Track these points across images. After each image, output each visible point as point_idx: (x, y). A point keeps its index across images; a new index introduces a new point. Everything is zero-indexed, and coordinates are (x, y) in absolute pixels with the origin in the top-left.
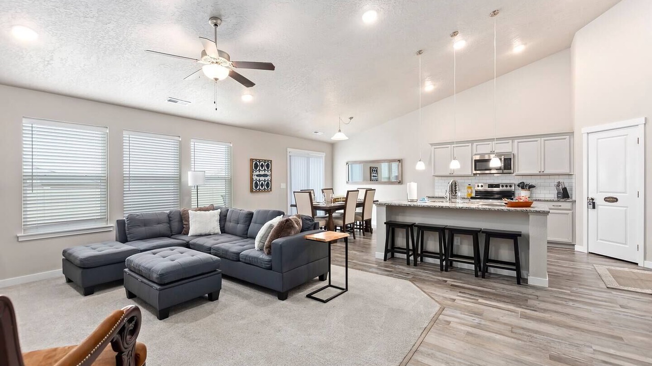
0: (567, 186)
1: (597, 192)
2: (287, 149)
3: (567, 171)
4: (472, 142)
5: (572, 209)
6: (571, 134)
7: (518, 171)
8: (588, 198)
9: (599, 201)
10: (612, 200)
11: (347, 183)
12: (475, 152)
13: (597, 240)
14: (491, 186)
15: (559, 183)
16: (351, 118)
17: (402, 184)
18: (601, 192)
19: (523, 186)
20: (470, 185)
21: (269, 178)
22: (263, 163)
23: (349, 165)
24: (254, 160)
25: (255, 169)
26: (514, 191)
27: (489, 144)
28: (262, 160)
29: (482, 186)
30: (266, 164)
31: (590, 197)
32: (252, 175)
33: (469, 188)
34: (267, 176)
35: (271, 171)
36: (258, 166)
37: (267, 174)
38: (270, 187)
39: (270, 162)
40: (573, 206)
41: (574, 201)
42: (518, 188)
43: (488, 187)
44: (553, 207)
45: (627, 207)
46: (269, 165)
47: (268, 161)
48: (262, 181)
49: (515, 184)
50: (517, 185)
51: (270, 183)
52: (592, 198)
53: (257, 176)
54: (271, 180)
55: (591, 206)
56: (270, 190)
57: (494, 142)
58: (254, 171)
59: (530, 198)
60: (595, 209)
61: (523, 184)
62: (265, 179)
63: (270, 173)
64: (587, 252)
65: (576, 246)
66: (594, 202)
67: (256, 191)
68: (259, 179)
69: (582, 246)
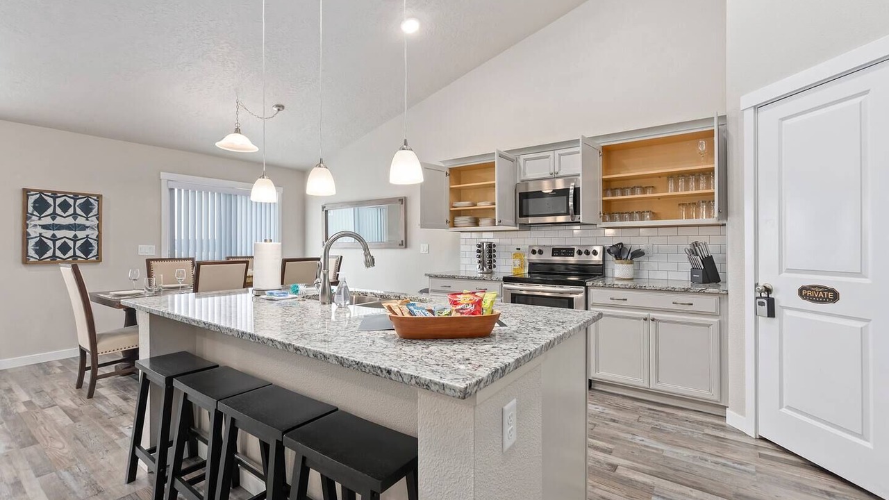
0: (712, 250)
1: (780, 272)
2: (159, 174)
4: (516, 153)
5: (720, 312)
8: (756, 285)
9: (786, 297)
12: (521, 177)
13: (781, 407)
14: (557, 252)
15: (696, 244)
16: (280, 107)
17: (406, 247)
18: (789, 270)
19: (618, 252)
20: (519, 249)
21: (93, 234)
22: (68, 199)
23: (326, 211)
24: (32, 193)
25: (36, 213)
26: (602, 263)
27: (547, 157)
28: (66, 194)
29: (541, 252)
30: (79, 202)
31: (761, 284)
32: (28, 224)
33: (516, 256)
34: (83, 228)
35: (98, 219)
36: (48, 206)
37: (84, 225)
38: (94, 252)
39: (95, 198)
40: (722, 305)
41: (724, 292)
42: (610, 257)
43: (553, 255)
44: (675, 307)
45: (869, 321)
46: (92, 204)
47: (88, 196)
48: (65, 239)
49: (604, 249)
50: (609, 251)
51: (94, 244)
52: (767, 286)
53: (45, 227)
54: (97, 237)
55: (765, 308)
56: (94, 258)
57: (557, 152)
58: (34, 217)
59: (635, 280)
60: (774, 317)
61: (619, 247)
62: (75, 236)
63: (93, 221)
64: (756, 435)
65: (729, 413)
66: (773, 300)
67: (40, 262)
68: (54, 236)
69: (743, 414)
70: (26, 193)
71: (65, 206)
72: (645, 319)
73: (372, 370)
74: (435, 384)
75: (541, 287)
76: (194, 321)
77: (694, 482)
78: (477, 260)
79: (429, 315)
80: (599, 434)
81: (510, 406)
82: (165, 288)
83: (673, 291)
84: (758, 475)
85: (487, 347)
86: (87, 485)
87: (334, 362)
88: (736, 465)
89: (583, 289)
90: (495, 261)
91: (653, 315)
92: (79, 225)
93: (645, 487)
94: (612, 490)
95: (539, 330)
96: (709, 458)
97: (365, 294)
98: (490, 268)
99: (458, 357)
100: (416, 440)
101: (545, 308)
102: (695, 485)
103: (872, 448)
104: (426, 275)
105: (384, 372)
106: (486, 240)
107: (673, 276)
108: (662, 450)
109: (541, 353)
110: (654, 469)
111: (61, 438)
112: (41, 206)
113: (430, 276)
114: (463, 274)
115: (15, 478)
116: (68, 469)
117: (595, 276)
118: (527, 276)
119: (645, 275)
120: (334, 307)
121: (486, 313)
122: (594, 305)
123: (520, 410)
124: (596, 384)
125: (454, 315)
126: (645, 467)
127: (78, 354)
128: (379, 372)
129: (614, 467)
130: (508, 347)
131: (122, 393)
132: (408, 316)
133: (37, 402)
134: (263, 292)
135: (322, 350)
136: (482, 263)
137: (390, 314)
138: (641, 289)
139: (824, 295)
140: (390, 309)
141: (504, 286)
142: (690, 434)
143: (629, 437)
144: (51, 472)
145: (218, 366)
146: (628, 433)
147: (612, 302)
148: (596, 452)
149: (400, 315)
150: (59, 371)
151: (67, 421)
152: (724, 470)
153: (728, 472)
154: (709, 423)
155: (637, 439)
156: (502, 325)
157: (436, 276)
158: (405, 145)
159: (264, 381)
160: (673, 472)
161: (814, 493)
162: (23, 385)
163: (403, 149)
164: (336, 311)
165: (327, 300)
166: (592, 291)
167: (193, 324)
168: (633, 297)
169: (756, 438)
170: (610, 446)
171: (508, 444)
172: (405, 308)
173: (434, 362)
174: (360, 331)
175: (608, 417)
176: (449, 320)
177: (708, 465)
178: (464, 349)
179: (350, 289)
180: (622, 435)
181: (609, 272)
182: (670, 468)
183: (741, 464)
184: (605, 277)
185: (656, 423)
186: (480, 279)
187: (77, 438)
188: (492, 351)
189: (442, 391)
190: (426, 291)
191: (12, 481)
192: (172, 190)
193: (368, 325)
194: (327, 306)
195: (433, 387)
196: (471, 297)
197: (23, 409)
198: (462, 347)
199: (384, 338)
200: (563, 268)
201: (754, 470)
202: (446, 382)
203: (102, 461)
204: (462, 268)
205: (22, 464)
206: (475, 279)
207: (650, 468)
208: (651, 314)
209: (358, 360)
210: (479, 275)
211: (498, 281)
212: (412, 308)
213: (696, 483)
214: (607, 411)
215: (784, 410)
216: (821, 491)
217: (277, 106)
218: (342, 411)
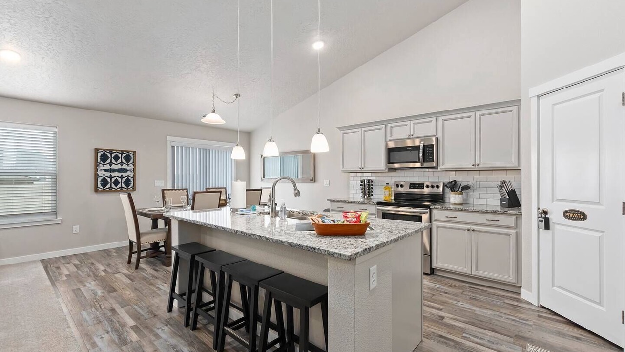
0: (514, 186)
1: (553, 201)
2: (167, 138)
3: (513, 163)
4: (385, 122)
5: (517, 226)
6: (517, 102)
7: (444, 164)
8: (539, 209)
9: (556, 217)
10: (578, 216)
11: (262, 180)
12: (389, 138)
13: (553, 286)
14: (413, 186)
15: (504, 182)
16: (238, 95)
17: (315, 182)
18: (558, 200)
19: (453, 186)
20: (388, 184)
21: (131, 174)
22: (118, 154)
23: (264, 158)
24: (100, 151)
25: (102, 162)
26: (442, 194)
27: (406, 125)
28: (117, 151)
29: (402, 186)
30: (124, 155)
31: (541, 209)
32: (97, 169)
33: (386, 188)
34: (126, 170)
35: (133, 165)
36: (108, 158)
37: (126, 169)
38: (132, 185)
39: (132, 153)
40: (518, 222)
41: (519, 213)
42: (448, 190)
43: (410, 188)
44: (487, 222)
45: (604, 232)
46: (130, 157)
47: (128, 152)
48: (116, 177)
49: (444, 184)
50: (446, 186)
51: (132, 180)
52: (545, 210)
53: (106, 170)
54: (133, 176)
55: (543, 224)
56: (132, 189)
57: (412, 122)
58: (101, 165)
59: (464, 205)
60: (549, 229)
61: (454, 183)
62: (122, 175)
63: (131, 167)
64: (538, 305)
65: (522, 291)
66: (548, 218)
67: (104, 191)
68: (111, 175)
69: (531, 291)
70: (97, 151)
71: (116, 158)
72: (468, 230)
73: (306, 248)
74: (337, 254)
75: (401, 209)
76: (209, 225)
77: (491, 328)
78: (361, 191)
79: (333, 223)
80: (436, 300)
81: (374, 269)
82: (172, 207)
83: (486, 212)
84: (534, 326)
85: (362, 240)
86: (148, 312)
87: (287, 245)
88: (521, 320)
89: (428, 210)
90: (372, 191)
91: (473, 227)
92: (124, 169)
93: (460, 329)
94: (439, 329)
95: (392, 232)
96: (503, 315)
97: (293, 212)
98: (369, 196)
99: (347, 243)
100: (327, 287)
101: (398, 221)
102: (491, 329)
103: (605, 311)
104: (328, 200)
105: (312, 249)
106: (367, 178)
107: (490, 202)
108: (475, 310)
109: (390, 243)
110: (467, 320)
111: (128, 289)
112: (104, 158)
113: (330, 201)
114: (351, 200)
115: (111, 307)
116: (137, 304)
117: (438, 202)
118: (393, 201)
119: (471, 201)
120: (278, 219)
121: (363, 223)
122: (436, 221)
123: (379, 272)
124: (437, 271)
125: (345, 223)
126: (462, 319)
127: (128, 244)
128: (310, 249)
129: (443, 318)
130: (373, 240)
131: (153, 267)
132: (322, 223)
133: (109, 270)
134: (237, 210)
135: (280, 239)
136: (364, 193)
137: (313, 222)
138: (465, 211)
139: (578, 215)
140: (312, 219)
141: (378, 207)
142: (495, 302)
143: (454, 302)
144: (128, 305)
145: (215, 250)
146: (454, 300)
147: (447, 219)
148: (432, 310)
149: (317, 223)
150: (115, 254)
151: (129, 281)
152: (512, 322)
153: (514, 324)
154: (508, 296)
155: (460, 304)
156: (372, 229)
157: (334, 201)
158: (319, 131)
159: (241, 258)
160: (479, 322)
161: (568, 338)
162: (98, 261)
163: (318, 134)
164: (279, 221)
165: (274, 214)
166: (434, 212)
167: (208, 226)
168: (461, 216)
169: (538, 307)
170: (441, 307)
171: (372, 287)
172: (320, 220)
173: (335, 245)
174: (296, 231)
175: (443, 291)
176: (343, 226)
177: (502, 320)
178: (351, 240)
179: (287, 209)
180: (451, 301)
181: (447, 199)
182: (478, 320)
183: (524, 320)
184: (444, 202)
185: (474, 295)
186: (362, 203)
187: (136, 289)
188: (365, 241)
189: (339, 257)
190: (328, 210)
191: (110, 309)
192: (173, 147)
193: (300, 228)
194: (274, 218)
195: (336, 255)
196: (355, 214)
197: (103, 274)
198: (350, 239)
199: (310, 234)
200: (419, 196)
201: (532, 324)
202: (341, 253)
203: (152, 301)
204: (351, 196)
205: (112, 301)
206: (359, 203)
207: (464, 319)
208: (472, 227)
209: (299, 244)
210: (362, 201)
211: (373, 204)
212: (323, 219)
213: (493, 328)
214: (442, 287)
215: (555, 288)
216: (573, 337)
217: (236, 95)
218: (286, 273)
